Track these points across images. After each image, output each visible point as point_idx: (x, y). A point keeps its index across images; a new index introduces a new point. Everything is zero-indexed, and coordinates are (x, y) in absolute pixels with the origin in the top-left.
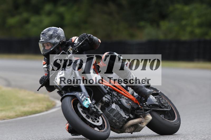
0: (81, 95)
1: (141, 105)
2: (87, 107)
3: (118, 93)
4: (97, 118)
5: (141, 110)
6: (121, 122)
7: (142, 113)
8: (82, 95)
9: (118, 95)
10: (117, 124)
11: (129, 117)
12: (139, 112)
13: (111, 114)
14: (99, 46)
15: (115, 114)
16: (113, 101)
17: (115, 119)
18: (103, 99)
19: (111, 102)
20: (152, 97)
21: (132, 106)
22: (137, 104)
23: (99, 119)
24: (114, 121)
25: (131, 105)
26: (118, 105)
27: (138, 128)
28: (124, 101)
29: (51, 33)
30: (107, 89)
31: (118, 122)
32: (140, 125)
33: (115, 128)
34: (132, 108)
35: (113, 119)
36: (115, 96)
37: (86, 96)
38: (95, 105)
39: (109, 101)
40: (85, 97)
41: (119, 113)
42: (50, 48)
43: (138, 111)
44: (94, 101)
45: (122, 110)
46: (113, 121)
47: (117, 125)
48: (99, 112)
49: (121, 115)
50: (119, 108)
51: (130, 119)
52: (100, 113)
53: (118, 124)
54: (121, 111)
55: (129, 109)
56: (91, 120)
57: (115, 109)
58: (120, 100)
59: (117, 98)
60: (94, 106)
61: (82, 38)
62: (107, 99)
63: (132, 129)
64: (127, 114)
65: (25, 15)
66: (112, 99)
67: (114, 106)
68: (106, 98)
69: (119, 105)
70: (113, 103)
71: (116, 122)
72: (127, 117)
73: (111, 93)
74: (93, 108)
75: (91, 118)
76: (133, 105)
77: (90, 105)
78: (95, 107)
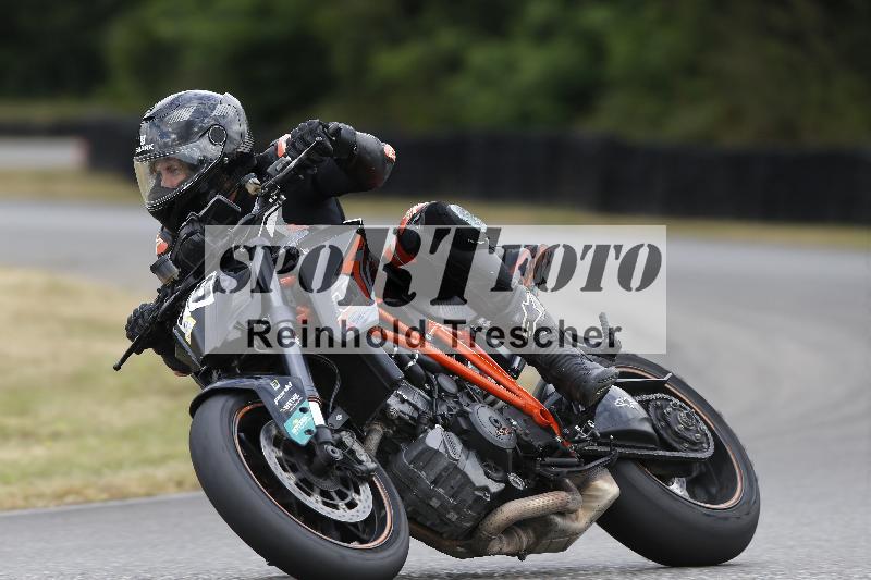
0: (280, 391)
1: (563, 435)
2: (303, 440)
3: (462, 381)
4: (349, 489)
5: (566, 454)
6: (470, 508)
7: (566, 470)
8: (287, 387)
9: (461, 388)
10: (449, 516)
11: (502, 486)
12: (550, 465)
13: (423, 474)
14: (387, 177)
15: (440, 474)
16: (435, 416)
17: (439, 497)
18: (388, 405)
19: (425, 421)
20: (622, 400)
21: (523, 436)
22: (548, 429)
23: (358, 492)
24: (435, 503)
25: (518, 436)
26: (457, 435)
27: (552, 535)
28: (483, 416)
29: (185, 114)
30: (411, 364)
31: (456, 508)
32: (558, 520)
33: (441, 534)
34: (522, 444)
35: (430, 495)
36: (446, 392)
37: (301, 392)
38: (344, 433)
39: (416, 415)
40: (296, 397)
41: (456, 467)
42: (182, 183)
43: (548, 460)
44: (339, 417)
45: (472, 454)
46: (432, 504)
47: (449, 520)
48: (361, 462)
49: (465, 475)
50: (459, 447)
51: (509, 494)
52: (362, 468)
53: (453, 516)
54: (467, 458)
55: (504, 450)
56: (320, 499)
57: (442, 450)
58: (468, 413)
59: (457, 402)
60: (337, 436)
61: (302, 138)
62: (406, 408)
63: (524, 539)
64: (497, 470)
65: (447, 39)
66: (430, 404)
67: (435, 438)
68: (403, 401)
69: (460, 433)
70: (433, 423)
71: (445, 507)
72: (495, 487)
73: (429, 381)
74: (330, 448)
75: (318, 490)
76: (526, 435)
77: (315, 434)
78: (340, 444)
